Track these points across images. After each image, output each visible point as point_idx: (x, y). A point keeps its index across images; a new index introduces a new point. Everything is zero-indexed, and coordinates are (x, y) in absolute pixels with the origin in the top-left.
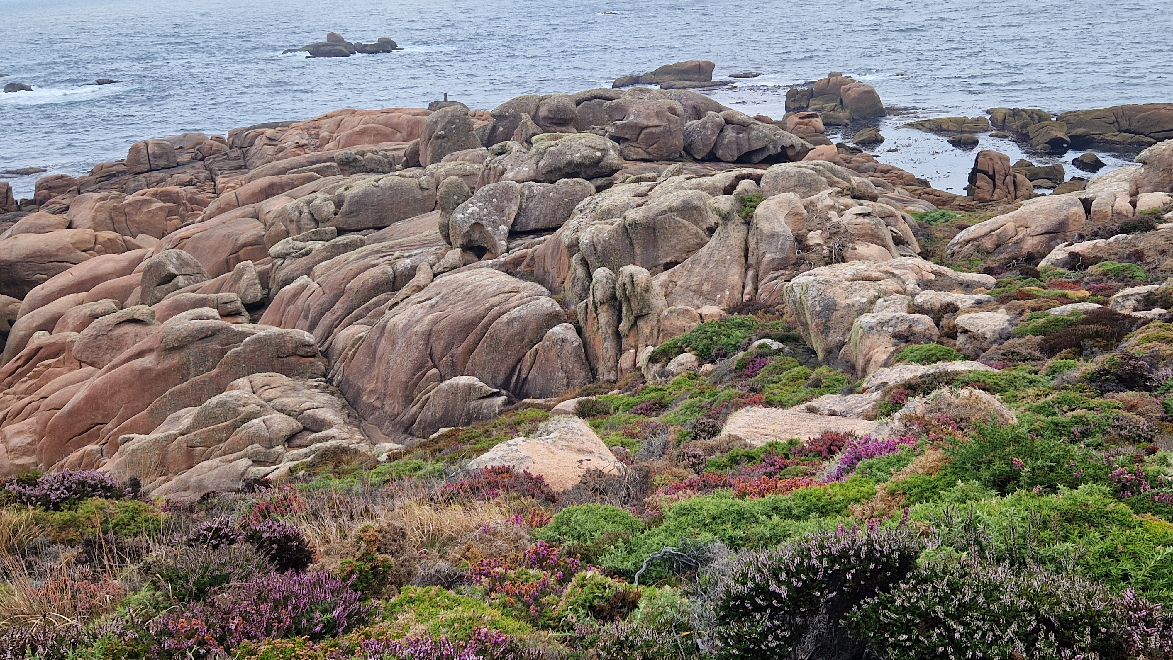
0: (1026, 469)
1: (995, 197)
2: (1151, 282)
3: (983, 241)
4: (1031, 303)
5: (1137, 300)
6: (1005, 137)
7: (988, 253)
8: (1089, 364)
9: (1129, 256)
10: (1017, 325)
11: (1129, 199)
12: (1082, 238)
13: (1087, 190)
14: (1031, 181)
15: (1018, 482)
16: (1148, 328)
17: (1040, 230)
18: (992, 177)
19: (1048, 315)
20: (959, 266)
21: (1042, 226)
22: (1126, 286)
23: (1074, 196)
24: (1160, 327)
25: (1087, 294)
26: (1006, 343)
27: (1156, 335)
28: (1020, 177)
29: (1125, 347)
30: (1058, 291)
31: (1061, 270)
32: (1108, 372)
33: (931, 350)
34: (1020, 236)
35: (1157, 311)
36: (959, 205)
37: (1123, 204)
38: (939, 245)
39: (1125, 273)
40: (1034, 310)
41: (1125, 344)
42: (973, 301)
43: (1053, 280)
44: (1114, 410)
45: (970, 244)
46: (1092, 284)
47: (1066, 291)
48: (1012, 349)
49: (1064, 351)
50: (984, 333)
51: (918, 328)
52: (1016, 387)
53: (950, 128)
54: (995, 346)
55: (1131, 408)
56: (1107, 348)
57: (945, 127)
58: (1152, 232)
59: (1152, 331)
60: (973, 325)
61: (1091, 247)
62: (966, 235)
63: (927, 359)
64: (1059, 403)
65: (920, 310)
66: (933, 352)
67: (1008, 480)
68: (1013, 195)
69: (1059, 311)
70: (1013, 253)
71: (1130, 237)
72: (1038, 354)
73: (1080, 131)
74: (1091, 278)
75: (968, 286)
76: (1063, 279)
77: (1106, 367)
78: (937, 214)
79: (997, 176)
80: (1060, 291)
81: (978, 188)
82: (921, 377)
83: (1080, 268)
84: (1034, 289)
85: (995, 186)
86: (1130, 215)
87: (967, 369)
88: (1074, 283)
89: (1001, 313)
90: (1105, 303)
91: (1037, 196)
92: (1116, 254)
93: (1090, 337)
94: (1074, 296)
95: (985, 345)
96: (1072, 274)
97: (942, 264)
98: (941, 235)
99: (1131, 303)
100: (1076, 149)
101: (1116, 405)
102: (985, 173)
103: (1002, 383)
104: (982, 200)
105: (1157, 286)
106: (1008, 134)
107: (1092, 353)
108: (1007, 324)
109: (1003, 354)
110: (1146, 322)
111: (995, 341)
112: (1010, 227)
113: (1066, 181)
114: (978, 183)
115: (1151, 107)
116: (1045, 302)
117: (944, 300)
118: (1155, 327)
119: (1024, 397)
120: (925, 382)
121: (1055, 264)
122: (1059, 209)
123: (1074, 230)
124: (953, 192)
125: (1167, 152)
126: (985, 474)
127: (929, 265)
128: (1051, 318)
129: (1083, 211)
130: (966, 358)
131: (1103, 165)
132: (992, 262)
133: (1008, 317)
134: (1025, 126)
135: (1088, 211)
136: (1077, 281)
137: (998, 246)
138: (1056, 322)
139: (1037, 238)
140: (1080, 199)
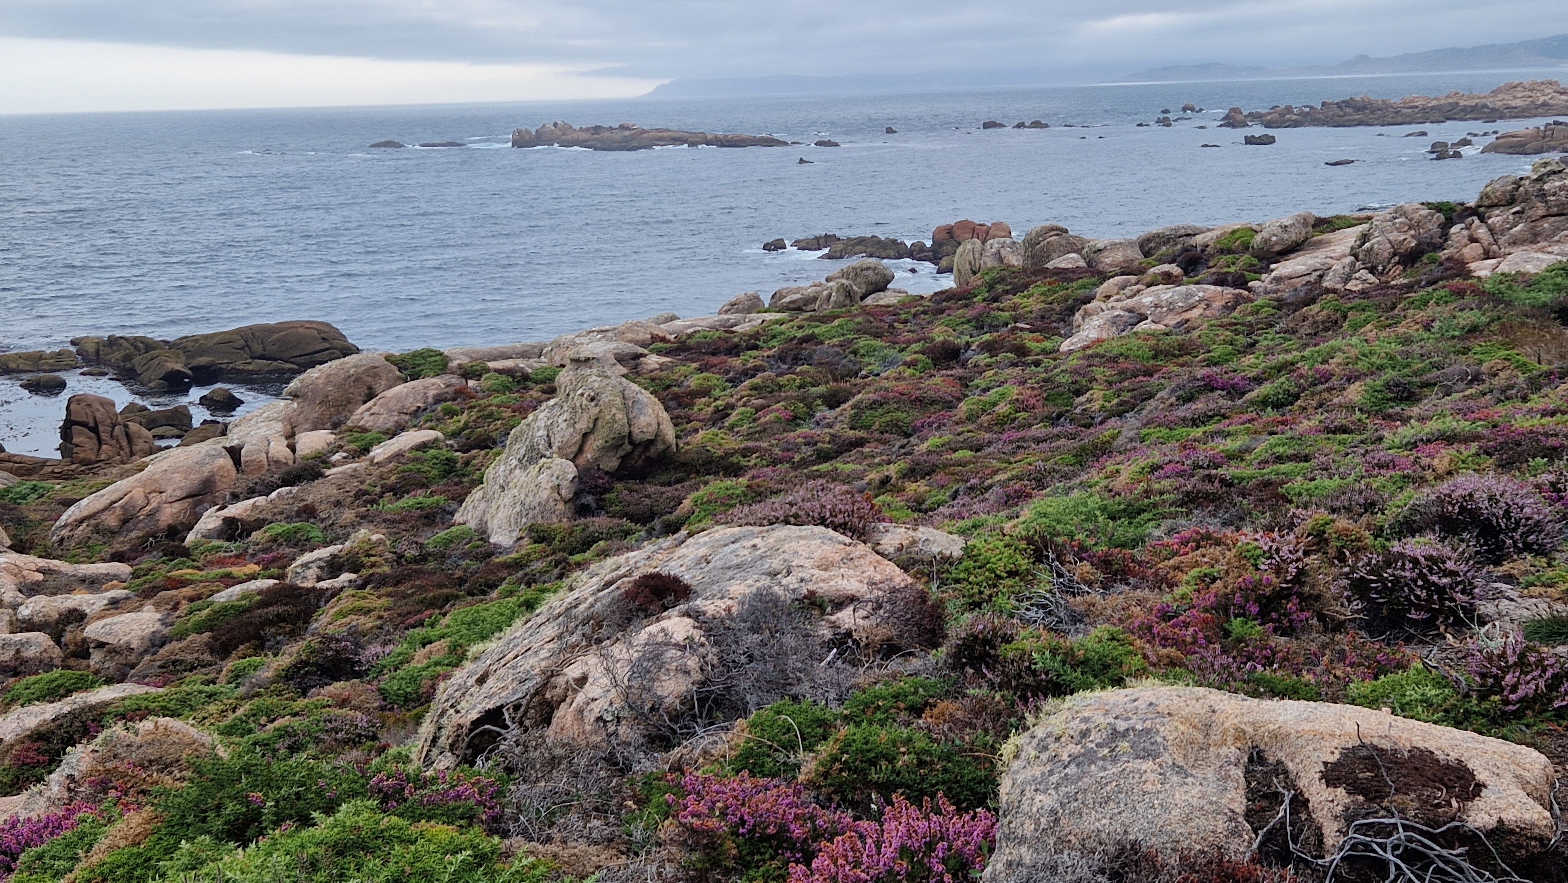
0: (269, 804)
1: (103, 457)
2: (331, 543)
3: (103, 517)
4: (187, 591)
5: (320, 567)
6: (104, 374)
7: (113, 533)
8: (279, 658)
9: (298, 514)
10: (172, 624)
11: (286, 443)
12: (236, 497)
13: (230, 435)
14: (150, 430)
15: (260, 823)
16: (340, 599)
17: (179, 494)
18: (95, 430)
19: (212, 603)
20: (74, 556)
21: (181, 488)
22: (302, 552)
23: (213, 446)
24: (353, 596)
25: (257, 568)
26: (162, 651)
27: (351, 607)
28: (134, 427)
29: (316, 628)
30: (219, 571)
31: (216, 543)
32: (306, 663)
33: (56, 679)
34: (154, 504)
35: (346, 577)
36: (53, 472)
37: (279, 449)
38: (38, 531)
39: (299, 536)
40: (191, 600)
41: (315, 625)
42: (105, 602)
43: (209, 558)
44: (324, 710)
45: (85, 525)
46: (261, 555)
47: (229, 570)
48: (173, 658)
49: (241, 647)
50: (128, 643)
51: (29, 653)
52: (191, 706)
53: (21, 367)
54: (147, 657)
55: (343, 703)
56: (294, 635)
57: (13, 365)
58: (321, 480)
59: (346, 602)
60: (110, 634)
61: (250, 507)
62: (77, 512)
63: (53, 694)
64: (254, 715)
65: (29, 625)
66: (59, 682)
67: (246, 824)
68: (127, 450)
69: (224, 596)
70: (147, 529)
71: (295, 489)
72: (207, 657)
73: (203, 360)
74: (257, 548)
75: (93, 582)
76: (222, 554)
77: (304, 657)
78: (24, 488)
79: (101, 428)
80: (221, 571)
81: (77, 446)
82: (53, 720)
83: (240, 536)
84: (187, 572)
85: (100, 442)
86: (291, 463)
87: (117, 695)
88: (237, 557)
89: (148, 611)
90: (281, 577)
91: (161, 449)
92: (282, 513)
93: (271, 623)
94: (241, 574)
95: (132, 658)
96: (232, 545)
97: (48, 556)
98: (39, 517)
99: (313, 572)
100: (201, 384)
101: (325, 703)
102: (84, 425)
103: (172, 705)
104: (85, 462)
105: (340, 547)
106: (106, 370)
107: (278, 643)
108: (158, 625)
109: (161, 667)
110: (336, 593)
111: (146, 651)
112: (138, 495)
113: (195, 426)
114: (76, 440)
115: (286, 325)
116: (205, 587)
117: (62, 607)
118: (347, 597)
119: (205, 718)
120: (61, 725)
121: (208, 536)
122: (201, 464)
123: (224, 488)
124: (42, 455)
125: (321, 381)
126: (218, 824)
127: (30, 562)
128: (216, 607)
129: (231, 462)
130: (109, 681)
131: (243, 402)
132: (120, 544)
133: (158, 616)
134: (128, 358)
135: (237, 461)
136: (241, 554)
137: (125, 522)
138: (224, 610)
139: (178, 506)
140: (225, 448)
